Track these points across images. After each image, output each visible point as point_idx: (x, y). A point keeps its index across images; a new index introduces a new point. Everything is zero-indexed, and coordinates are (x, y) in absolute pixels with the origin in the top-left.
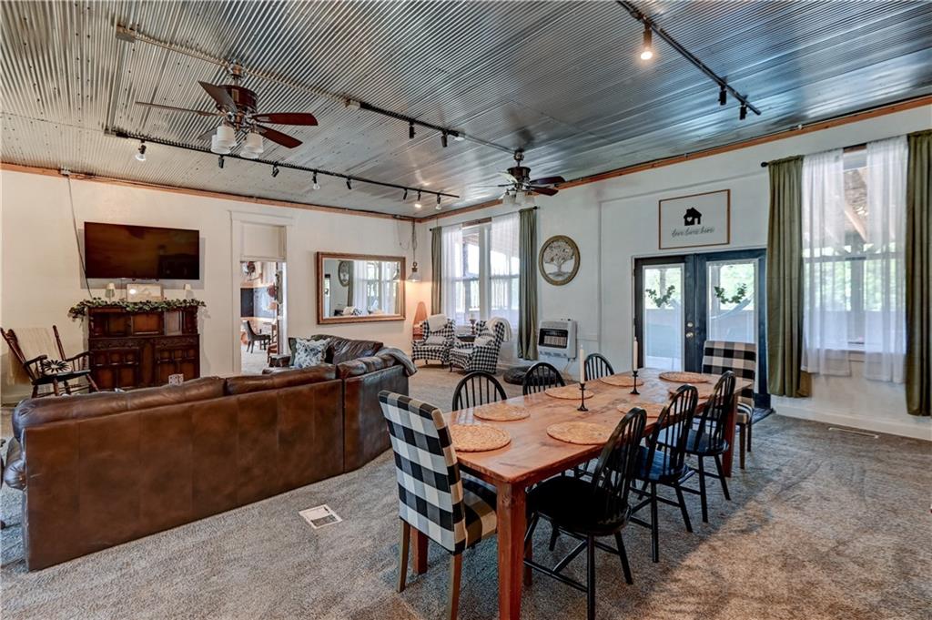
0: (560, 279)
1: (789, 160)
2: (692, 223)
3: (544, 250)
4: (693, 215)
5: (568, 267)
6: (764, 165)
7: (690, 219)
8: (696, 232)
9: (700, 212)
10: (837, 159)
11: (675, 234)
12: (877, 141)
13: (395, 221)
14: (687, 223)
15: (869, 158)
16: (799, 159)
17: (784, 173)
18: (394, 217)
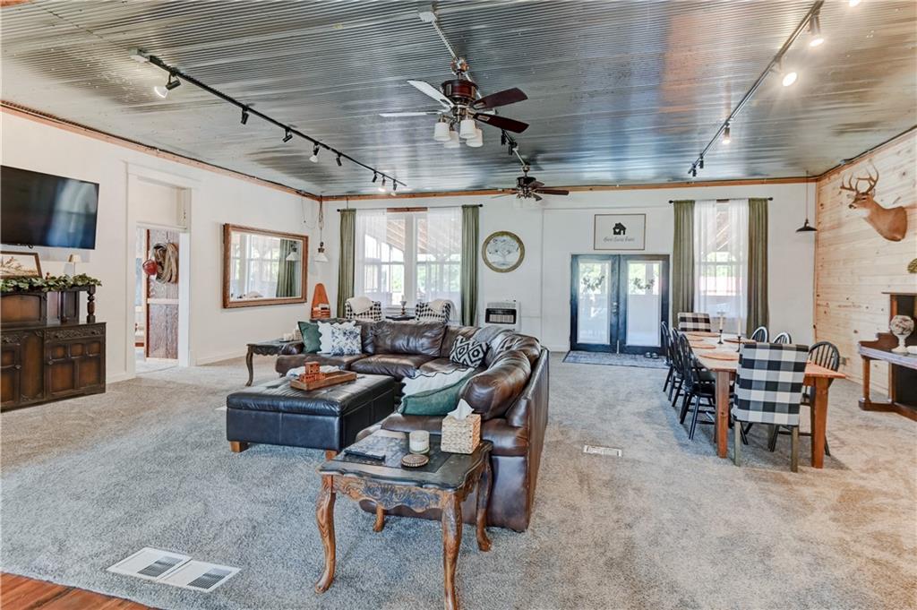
0: (505, 267)
1: (687, 202)
2: (619, 233)
3: (487, 242)
4: (619, 228)
5: (513, 258)
6: (671, 202)
7: (617, 230)
8: (622, 240)
9: (625, 226)
10: (714, 206)
11: (606, 239)
12: (734, 199)
13: (300, 197)
14: (615, 233)
15: (730, 209)
16: (692, 202)
17: (683, 209)
18: (298, 192)
